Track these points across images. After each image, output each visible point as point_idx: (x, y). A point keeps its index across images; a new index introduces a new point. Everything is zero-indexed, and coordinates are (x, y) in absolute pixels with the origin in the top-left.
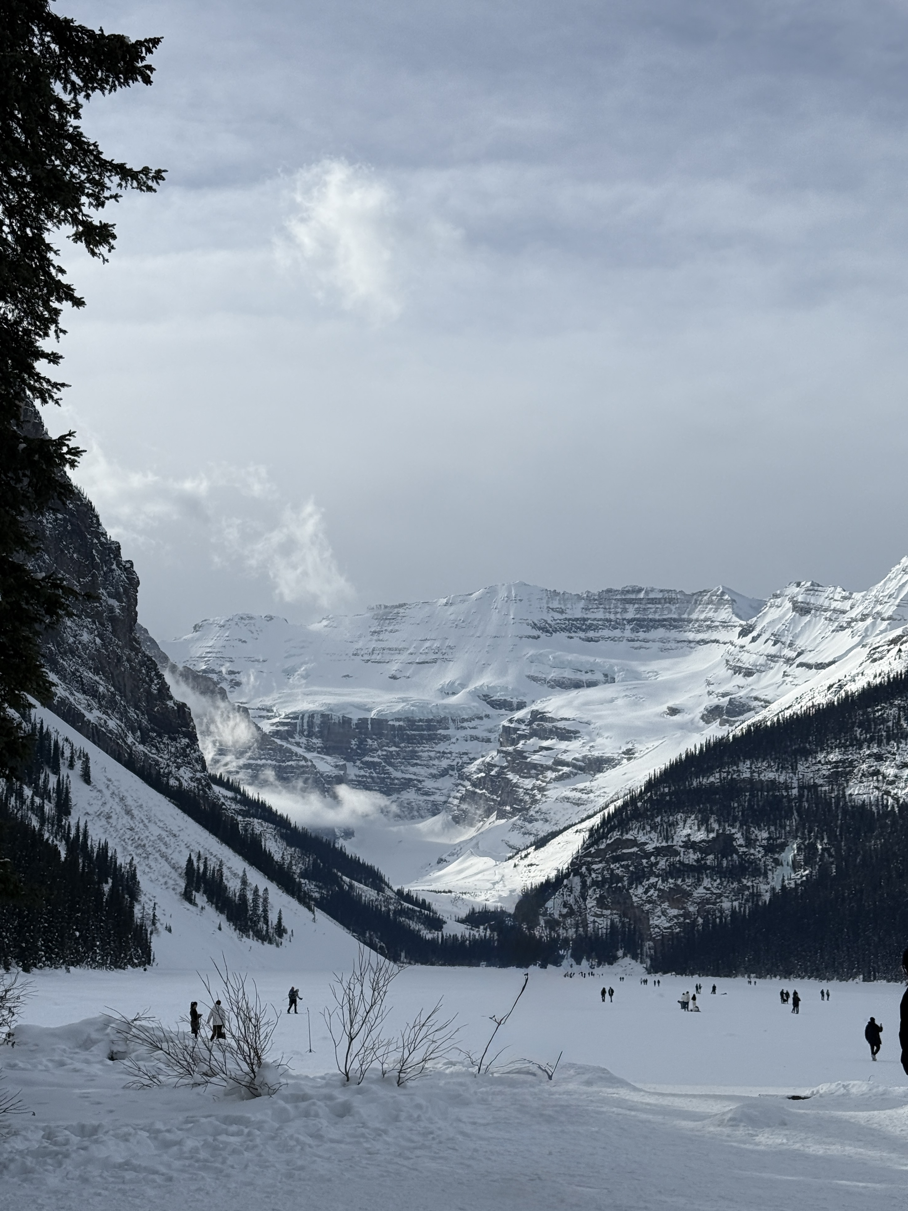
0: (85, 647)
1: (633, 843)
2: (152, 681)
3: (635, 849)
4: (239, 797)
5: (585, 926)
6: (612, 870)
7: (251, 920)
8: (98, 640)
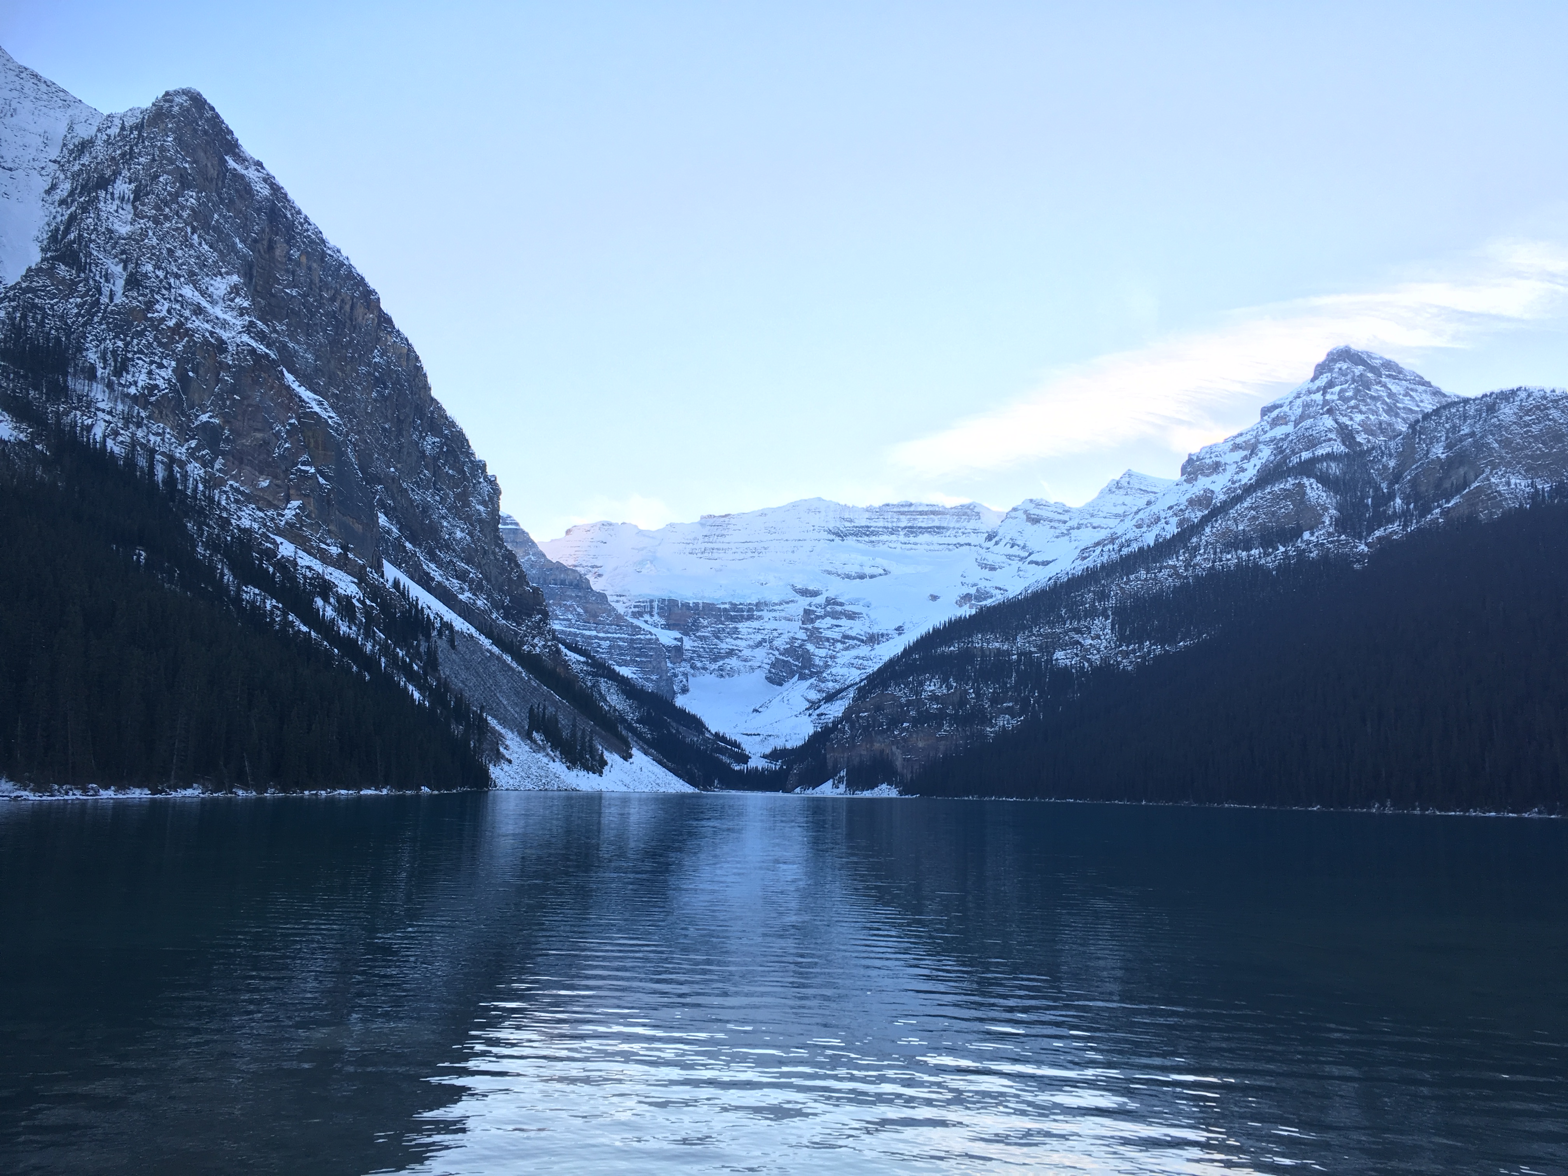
0: (459, 542)
1: (891, 697)
2: (512, 569)
4: (589, 661)
7: (580, 754)
8: (468, 537)
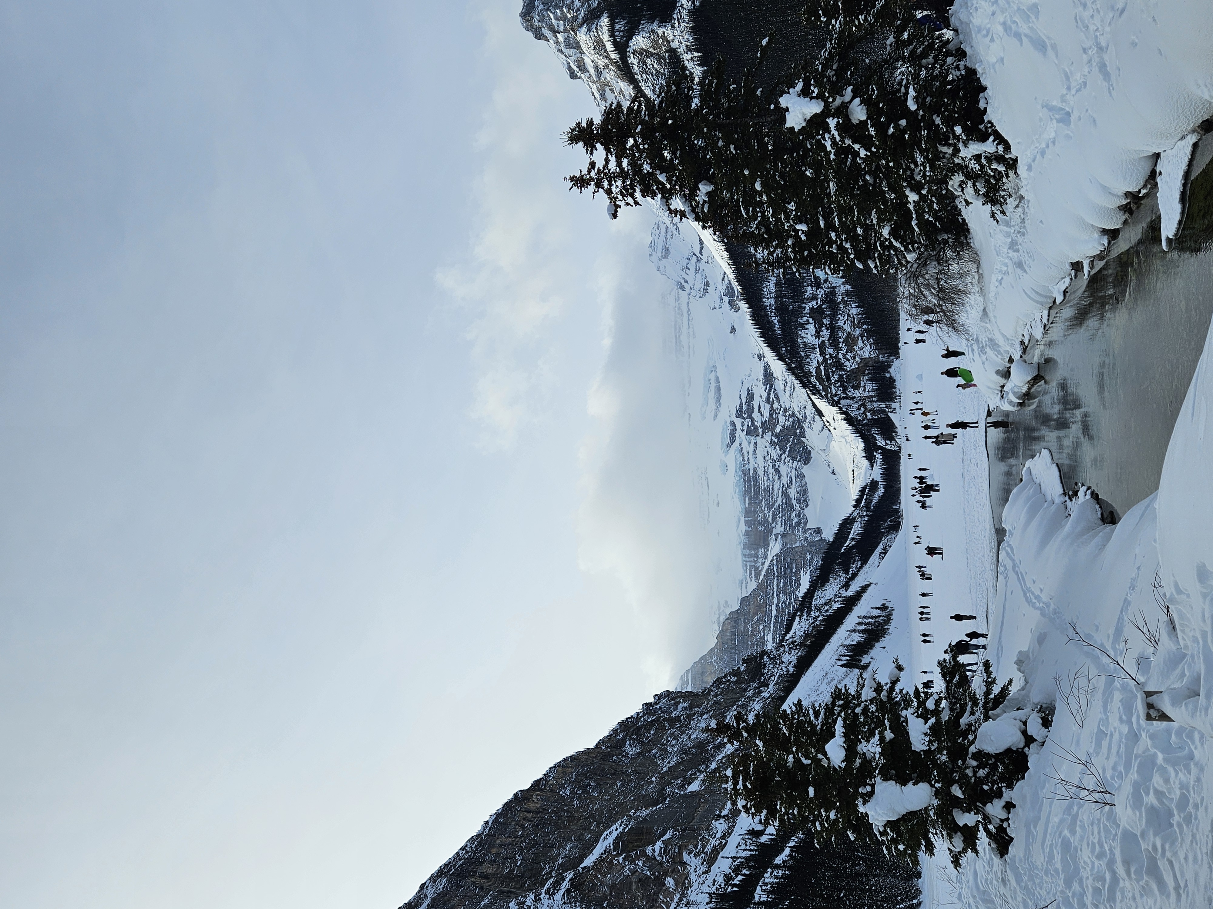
1: (818, 369)
2: (728, 681)
3: (822, 368)
4: (799, 613)
5: (872, 397)
6: (835, 381)
7: (878, 626)
8: (704, 717)
